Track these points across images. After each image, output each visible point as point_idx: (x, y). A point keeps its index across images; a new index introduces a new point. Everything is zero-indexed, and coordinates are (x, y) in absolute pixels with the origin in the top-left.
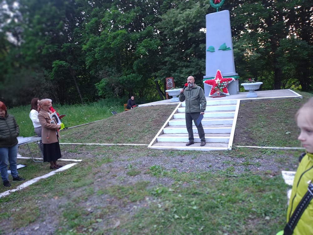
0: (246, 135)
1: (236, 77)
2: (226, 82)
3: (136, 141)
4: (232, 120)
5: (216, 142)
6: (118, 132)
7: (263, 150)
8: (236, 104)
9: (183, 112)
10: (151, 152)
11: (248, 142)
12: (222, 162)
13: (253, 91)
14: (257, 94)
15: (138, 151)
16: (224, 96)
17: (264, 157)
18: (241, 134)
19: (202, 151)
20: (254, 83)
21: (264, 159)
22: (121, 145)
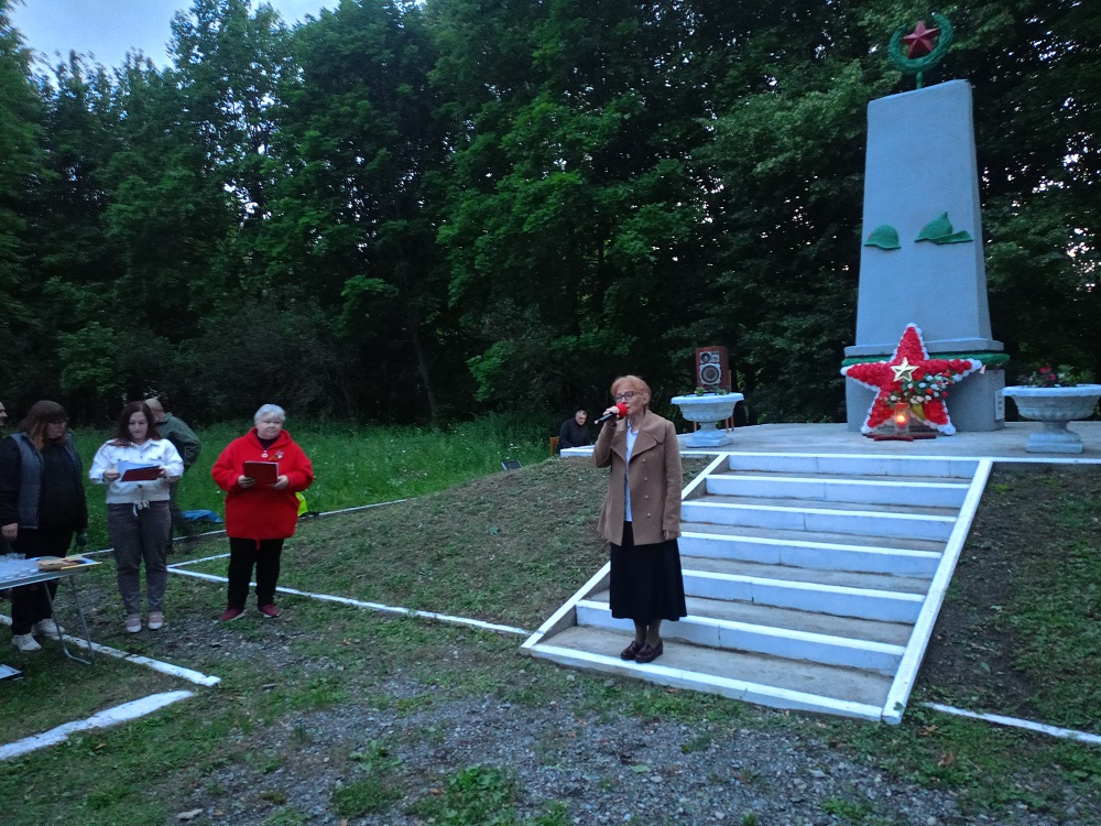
0: (993, 649)
1: (989, 356)
2: (938, 378)
3: (493, 607)
4: (932, 559)
5: (834, 662)
6: (440, 558)
7: (1074, 758)
8: (969, 480)
9: (729, 497)
10: (525, 676)
11: (997, 689)
12: (827, 805)
13: (1060, 424)
14: (1079, 441)
15: (478, 659)
16: (930, 434)
17: (1072, 810)
18: (970, 638)
19: (751, 706)
20: (1065, 389)
21: (1071, 818)
22: (431, 619)
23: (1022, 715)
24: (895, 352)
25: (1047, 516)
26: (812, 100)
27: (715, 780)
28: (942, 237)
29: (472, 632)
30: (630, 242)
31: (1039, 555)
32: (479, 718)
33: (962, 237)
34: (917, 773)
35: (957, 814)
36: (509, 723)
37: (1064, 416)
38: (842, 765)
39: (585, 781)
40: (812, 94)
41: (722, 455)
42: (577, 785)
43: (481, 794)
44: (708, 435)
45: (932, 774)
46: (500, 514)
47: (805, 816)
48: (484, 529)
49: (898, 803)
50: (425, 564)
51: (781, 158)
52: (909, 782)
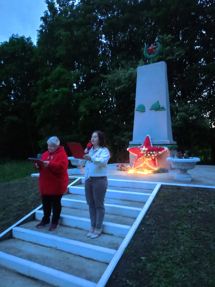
2: (154, 153)
8: (153, 191)
13: (185, 171)
14: (191, 177)
20: (186, 159)
24: (143, 144)
28: (157, 108)
33: (163, 109)
40: (131, 69)
51: (122, 86)
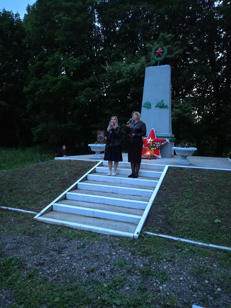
0: (163, 217)
2: (158, 143)
4: (151, 192)
5: (123, 221)
6: (12, 190)
7: (179, 246)
8: (162, 171)
9: (101, 173)
10: (33, 227)
11: (163, 227)
12: (115, 263)
13: (185, 157)
14: (189, 162)
15: (19, 222)
16: (155, 158)
17: (177, 260)
18: (158, 214)
19: (99, 234)
20: (187, 148)
21: (176, 263)
22: (6, 209)
23: (168, 234)
24: (148, 136)
25: (180, 181)
26: (132, 65)
27: (85, 257)
29: (19, 213)
30: (81, 98)
31: (177, 191)
32: (16, 241)
33: (166, 107)
34: (140, 252)
35: (148, 263)
36: (25, 242)
37: (186, 155)
38: (121, 251)
39: (46, 260)
41: (101, 161)
42: (43, 261)
43: (11, 266)
44: (98, 156)
45: (144, 252)
46: (33, 176)
47: (108, 267)
48: (27, 181)
49: (134, 261)
50: (7, 192)
52: (138, 255)
